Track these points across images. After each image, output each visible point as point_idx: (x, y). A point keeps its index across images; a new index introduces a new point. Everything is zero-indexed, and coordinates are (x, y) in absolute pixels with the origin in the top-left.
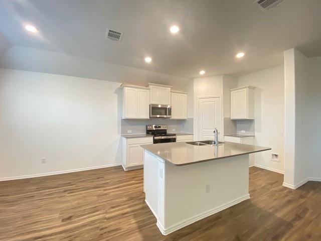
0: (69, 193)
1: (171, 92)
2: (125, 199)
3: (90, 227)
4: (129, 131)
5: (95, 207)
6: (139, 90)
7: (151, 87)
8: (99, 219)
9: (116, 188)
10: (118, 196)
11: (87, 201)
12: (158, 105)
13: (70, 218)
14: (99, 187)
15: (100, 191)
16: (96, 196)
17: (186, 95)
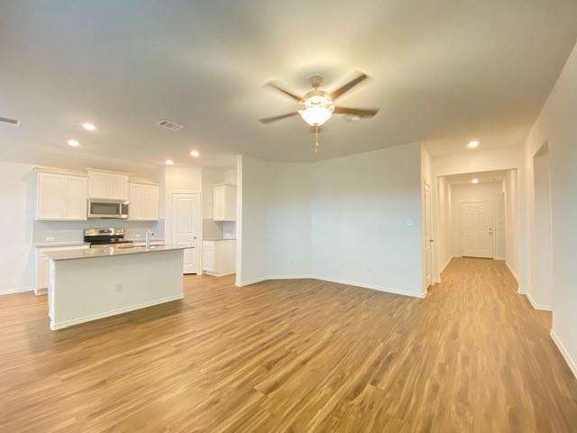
1: (129, 182)
6: (66, 177)
7: (90, 173)
17: (157, 188)
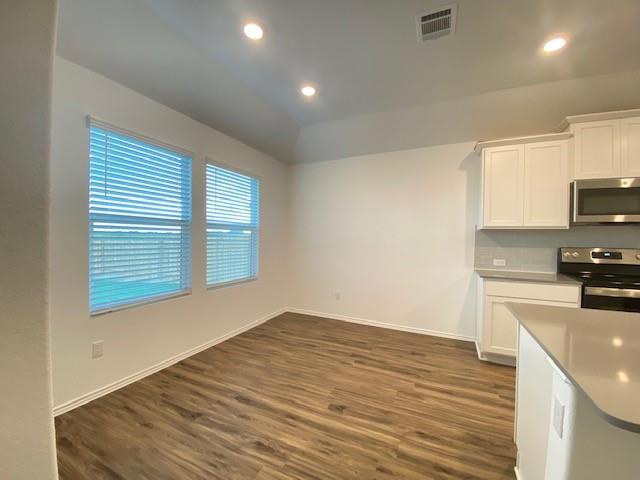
0: (356, 362)
2: (456, 431)
3: (361, 449)
4: (496, 262)
5: (386, 412)
8: (383, 444)
9: (443, 392)
10: (442, 416)
11: (377, 391)
12: (617, 180)
13: (341, 409)
14: (408, 373)
15: (407, 383)
16: (395, 388)
